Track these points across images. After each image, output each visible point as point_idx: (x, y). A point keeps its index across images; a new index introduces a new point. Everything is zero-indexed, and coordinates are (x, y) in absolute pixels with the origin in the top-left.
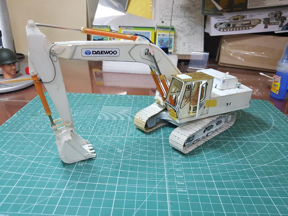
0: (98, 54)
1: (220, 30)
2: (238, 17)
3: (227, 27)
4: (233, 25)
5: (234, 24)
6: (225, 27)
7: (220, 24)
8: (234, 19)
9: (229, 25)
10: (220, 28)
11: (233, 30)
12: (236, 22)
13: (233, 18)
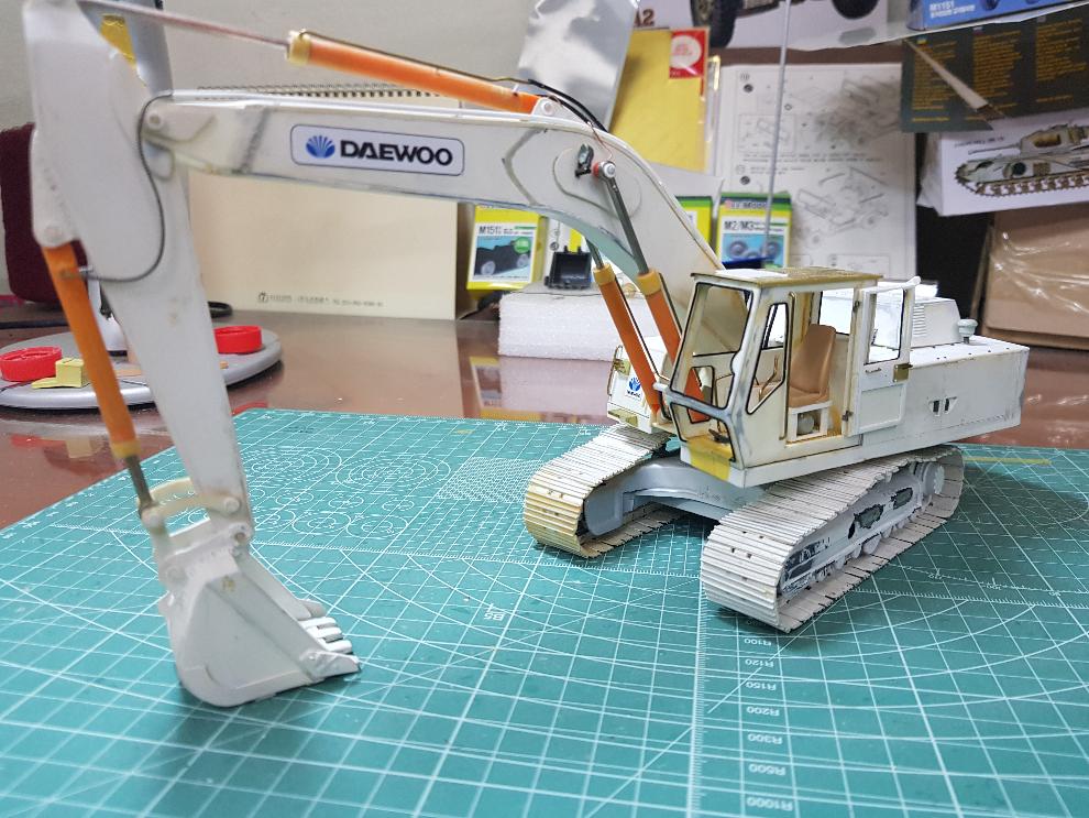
0: (368, 157)
1: (980, 191)
2: (1054, 135)
3: (1012, 179)
4: (1035, 165)
5: (1043, 162)
6: (1001, 177)
7: (980, 166)
8: (1039, 144)
9: (1019, 168)
10: (982, 180)
11: (1038, 188)
12: (1048, 154)
13: (1036, 138)
